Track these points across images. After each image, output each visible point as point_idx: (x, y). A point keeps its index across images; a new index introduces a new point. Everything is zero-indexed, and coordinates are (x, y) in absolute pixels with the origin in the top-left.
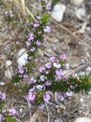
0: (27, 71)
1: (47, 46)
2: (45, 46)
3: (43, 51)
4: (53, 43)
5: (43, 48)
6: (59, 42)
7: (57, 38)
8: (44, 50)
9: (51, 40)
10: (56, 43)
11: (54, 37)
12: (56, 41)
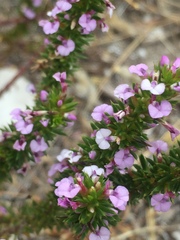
0: (45, 124)
1: (115, 56)
2: (106, 58)
3: (95, 80)
4: (141, 45)
5: (94, 67)
6: (170, 39)
7: (160, 21)
8: (100, 74)
9: (131, 29)
10: (157, 44)
11: (148, 19)
12: (158, 34)
